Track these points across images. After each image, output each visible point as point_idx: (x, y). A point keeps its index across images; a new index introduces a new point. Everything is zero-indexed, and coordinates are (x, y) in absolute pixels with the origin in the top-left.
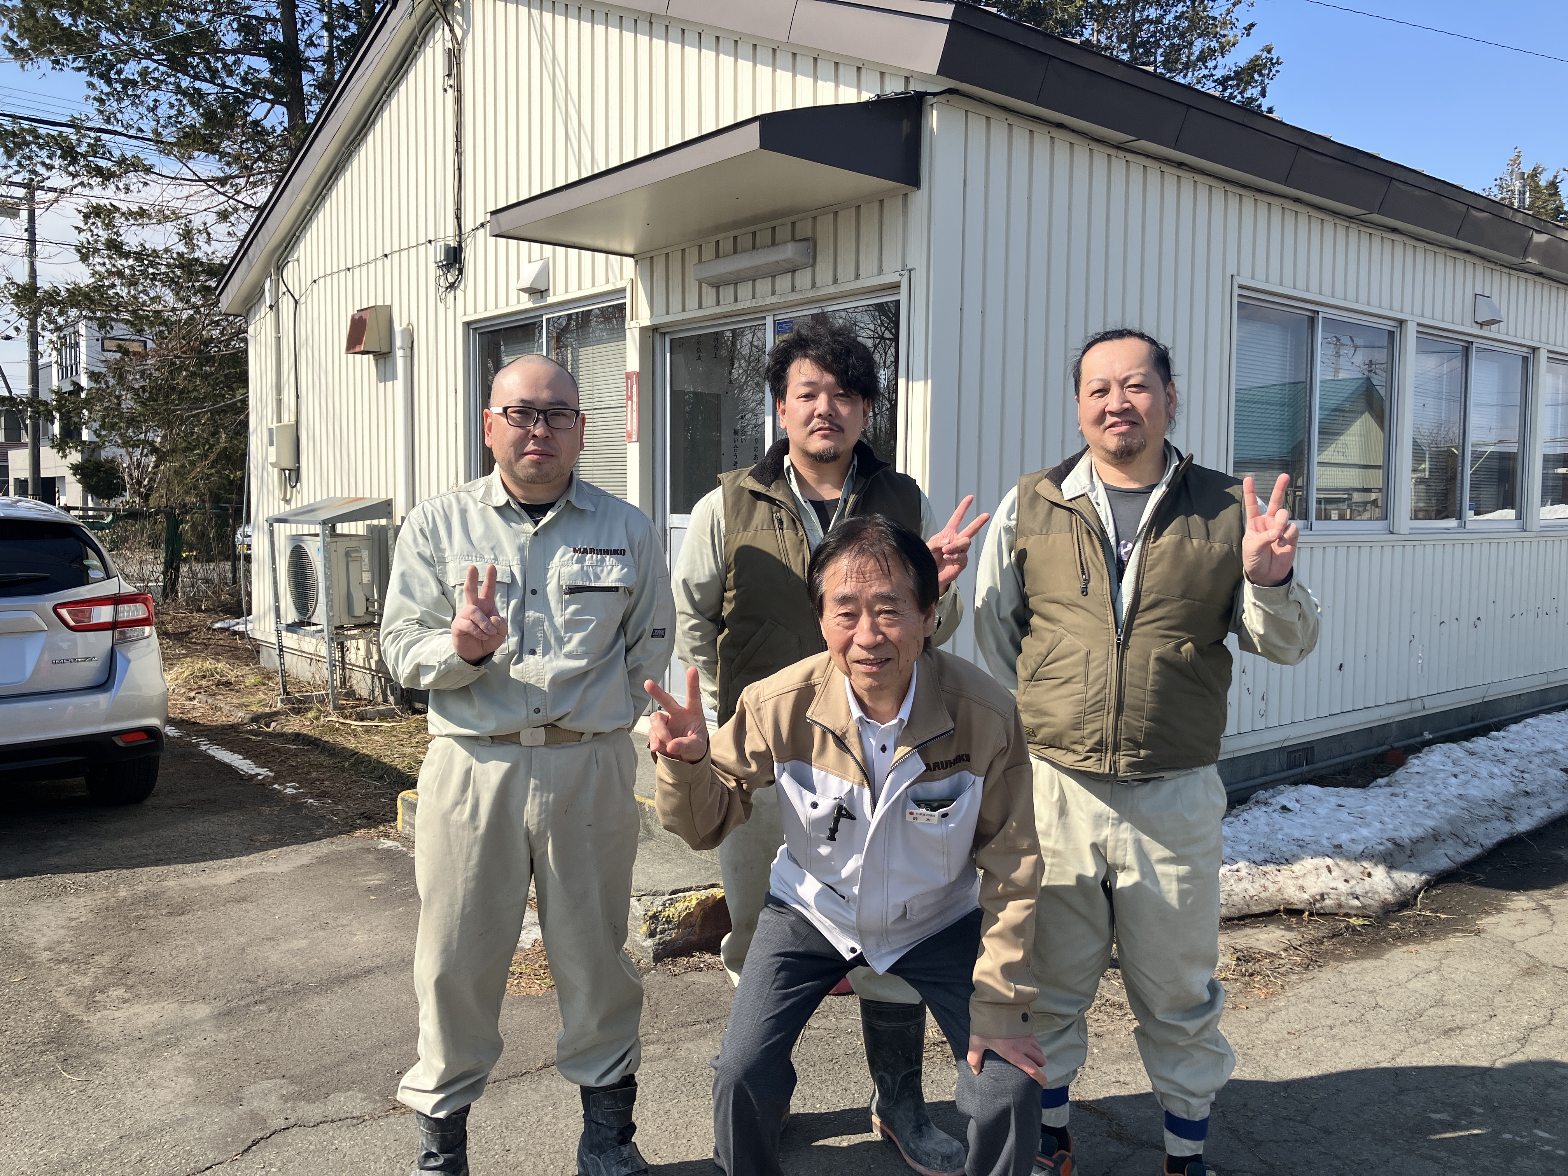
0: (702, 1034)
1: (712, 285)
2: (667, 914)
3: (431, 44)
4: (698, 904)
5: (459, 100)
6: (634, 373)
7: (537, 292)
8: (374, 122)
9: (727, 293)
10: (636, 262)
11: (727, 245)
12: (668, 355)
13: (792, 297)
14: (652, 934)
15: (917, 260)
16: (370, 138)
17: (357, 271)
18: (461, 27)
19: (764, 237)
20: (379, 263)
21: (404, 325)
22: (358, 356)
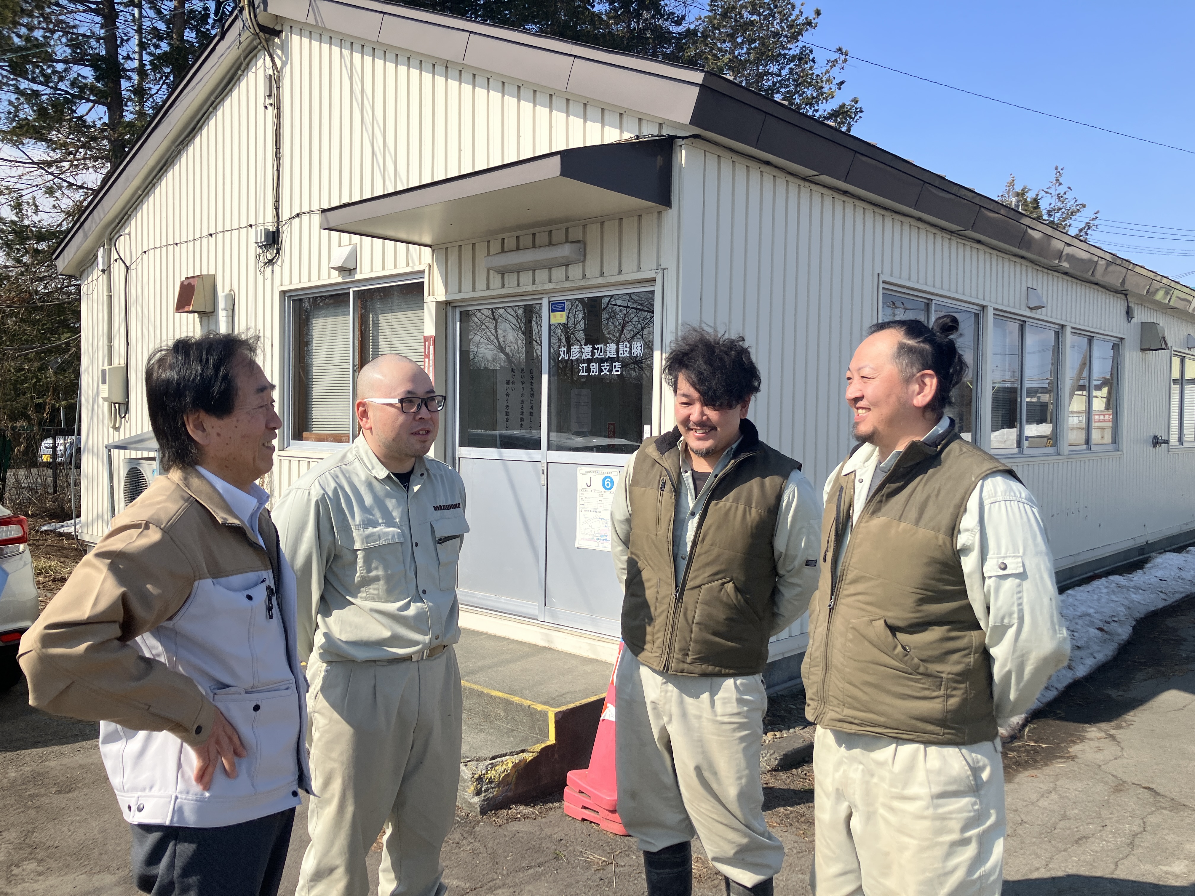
0: (537, 877)
1: (498, 272)
2: (489, 776)
3: (253, 70)
4: (513, 767)
5: (278, 116)
6: (431, 337)
7: (346, 270)
8: (201, 128)
9: (511, 279)
10: (433, 251)
11: (510, 243)
12: (458, 323)
13: (567, 285)
14: (478, 793)
15: (668, 261)
16: (197, 140)
17: (184, 246)
18: (280, 59)
19: (542, 238)
20: (205, 241)
21: (227, 291)
22: (185, 314)
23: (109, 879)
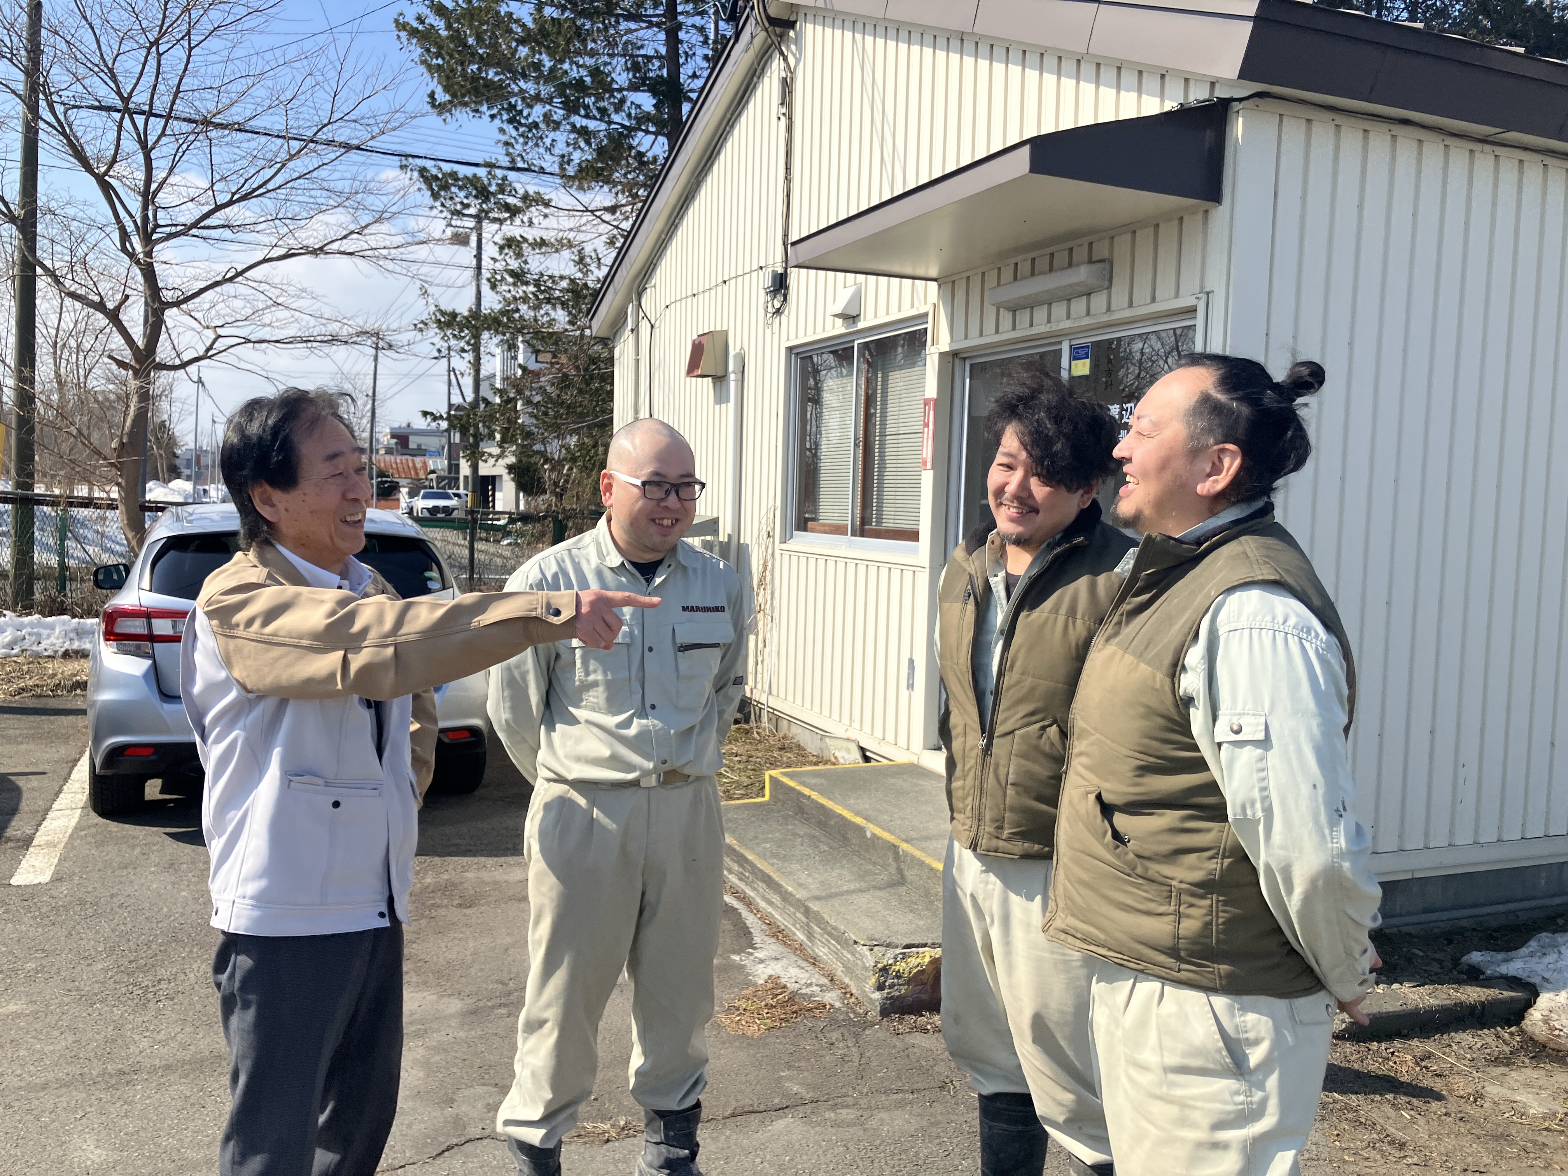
1: (1008, 309)
2: (897, 968)
3: (768, 74)
4: (931, 962)
5: (790, 129)
6: (931, 399)
7: (850, 318)
8: (719, 153)
9: (1023, 317)
10: (939, 286)
11: (1025, 267)
12: (968, 380)
13: (1086, 321)
14: (880, 987)
15: (1215, 282)
16: (715, 167)
17: (701, 296)
18: (794, 55)
19: (1061, 258)
20: (720, 289)
21: (738, 350)
22: (700, 379)
23: (454, 1006)
